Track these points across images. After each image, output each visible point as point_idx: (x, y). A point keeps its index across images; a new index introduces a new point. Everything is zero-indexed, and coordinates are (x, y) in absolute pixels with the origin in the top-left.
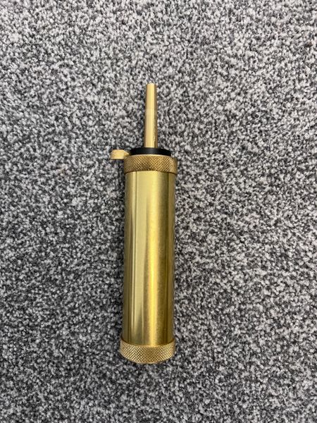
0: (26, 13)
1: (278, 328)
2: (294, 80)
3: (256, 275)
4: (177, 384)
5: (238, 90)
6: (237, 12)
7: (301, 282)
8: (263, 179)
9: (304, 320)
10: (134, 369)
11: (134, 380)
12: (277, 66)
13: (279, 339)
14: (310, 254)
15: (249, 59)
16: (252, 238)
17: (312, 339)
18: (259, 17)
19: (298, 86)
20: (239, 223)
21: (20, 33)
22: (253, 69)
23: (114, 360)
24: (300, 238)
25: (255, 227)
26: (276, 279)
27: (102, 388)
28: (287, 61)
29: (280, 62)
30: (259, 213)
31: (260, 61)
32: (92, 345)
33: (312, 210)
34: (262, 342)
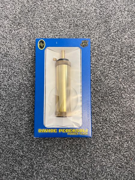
0: (33, 50)
1: (105, 141)
2: (108, 71)
3: (98, 126)
4: (75, 158)
5: (93, 73)
6: (93, 52)
7: (111, 128)
8: (99, 98)
9: (112, 139)
10: (63, 153)
11: (63, 157)
12: (103, 67)
13: (105, 144)
14: (113, 119)
15: (96, 64)
16: (97, 115)
17: (114, 144)
18: (99, 53)
19: (109, 72)
20: (93, 110)
21: (31, 56)
22: (97, 67)
23: (57, 151)
24: (110, 115)
25: (98, 111)
26: (104, 127)
27: (53, 159)
28: (106, 65)
29: (104, 66)
30: (99, 108)
31: (99, 65)
32: (51, 146)
33: (114, 107)
34: (100, 145)
